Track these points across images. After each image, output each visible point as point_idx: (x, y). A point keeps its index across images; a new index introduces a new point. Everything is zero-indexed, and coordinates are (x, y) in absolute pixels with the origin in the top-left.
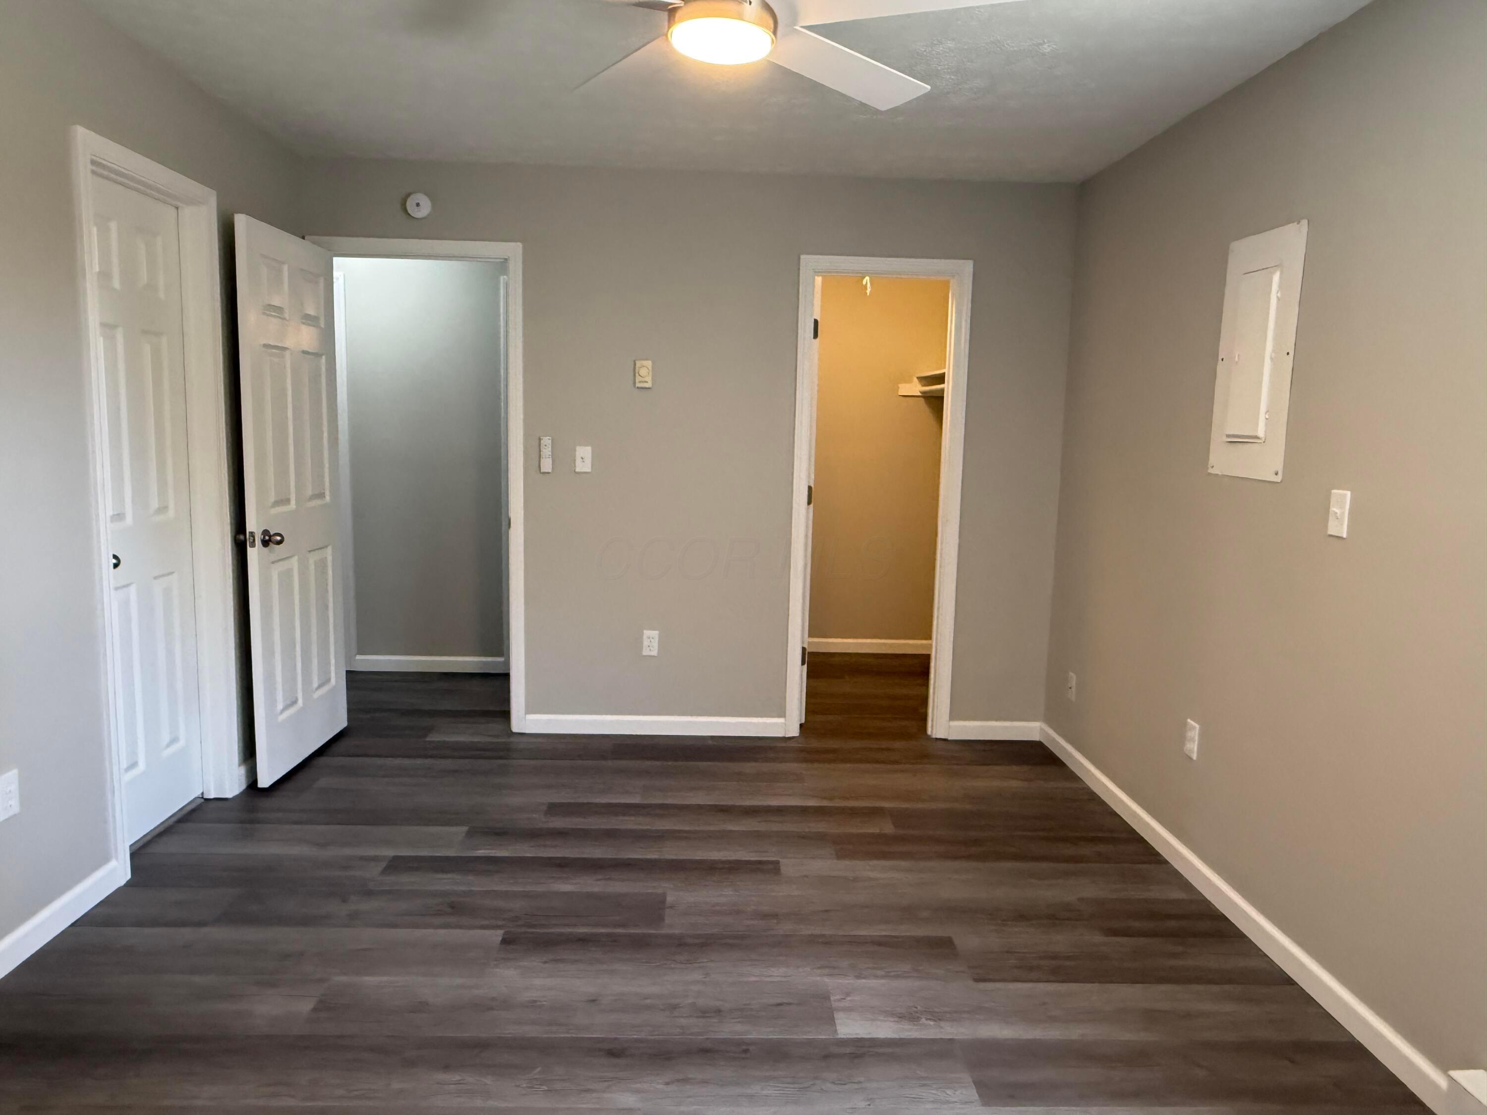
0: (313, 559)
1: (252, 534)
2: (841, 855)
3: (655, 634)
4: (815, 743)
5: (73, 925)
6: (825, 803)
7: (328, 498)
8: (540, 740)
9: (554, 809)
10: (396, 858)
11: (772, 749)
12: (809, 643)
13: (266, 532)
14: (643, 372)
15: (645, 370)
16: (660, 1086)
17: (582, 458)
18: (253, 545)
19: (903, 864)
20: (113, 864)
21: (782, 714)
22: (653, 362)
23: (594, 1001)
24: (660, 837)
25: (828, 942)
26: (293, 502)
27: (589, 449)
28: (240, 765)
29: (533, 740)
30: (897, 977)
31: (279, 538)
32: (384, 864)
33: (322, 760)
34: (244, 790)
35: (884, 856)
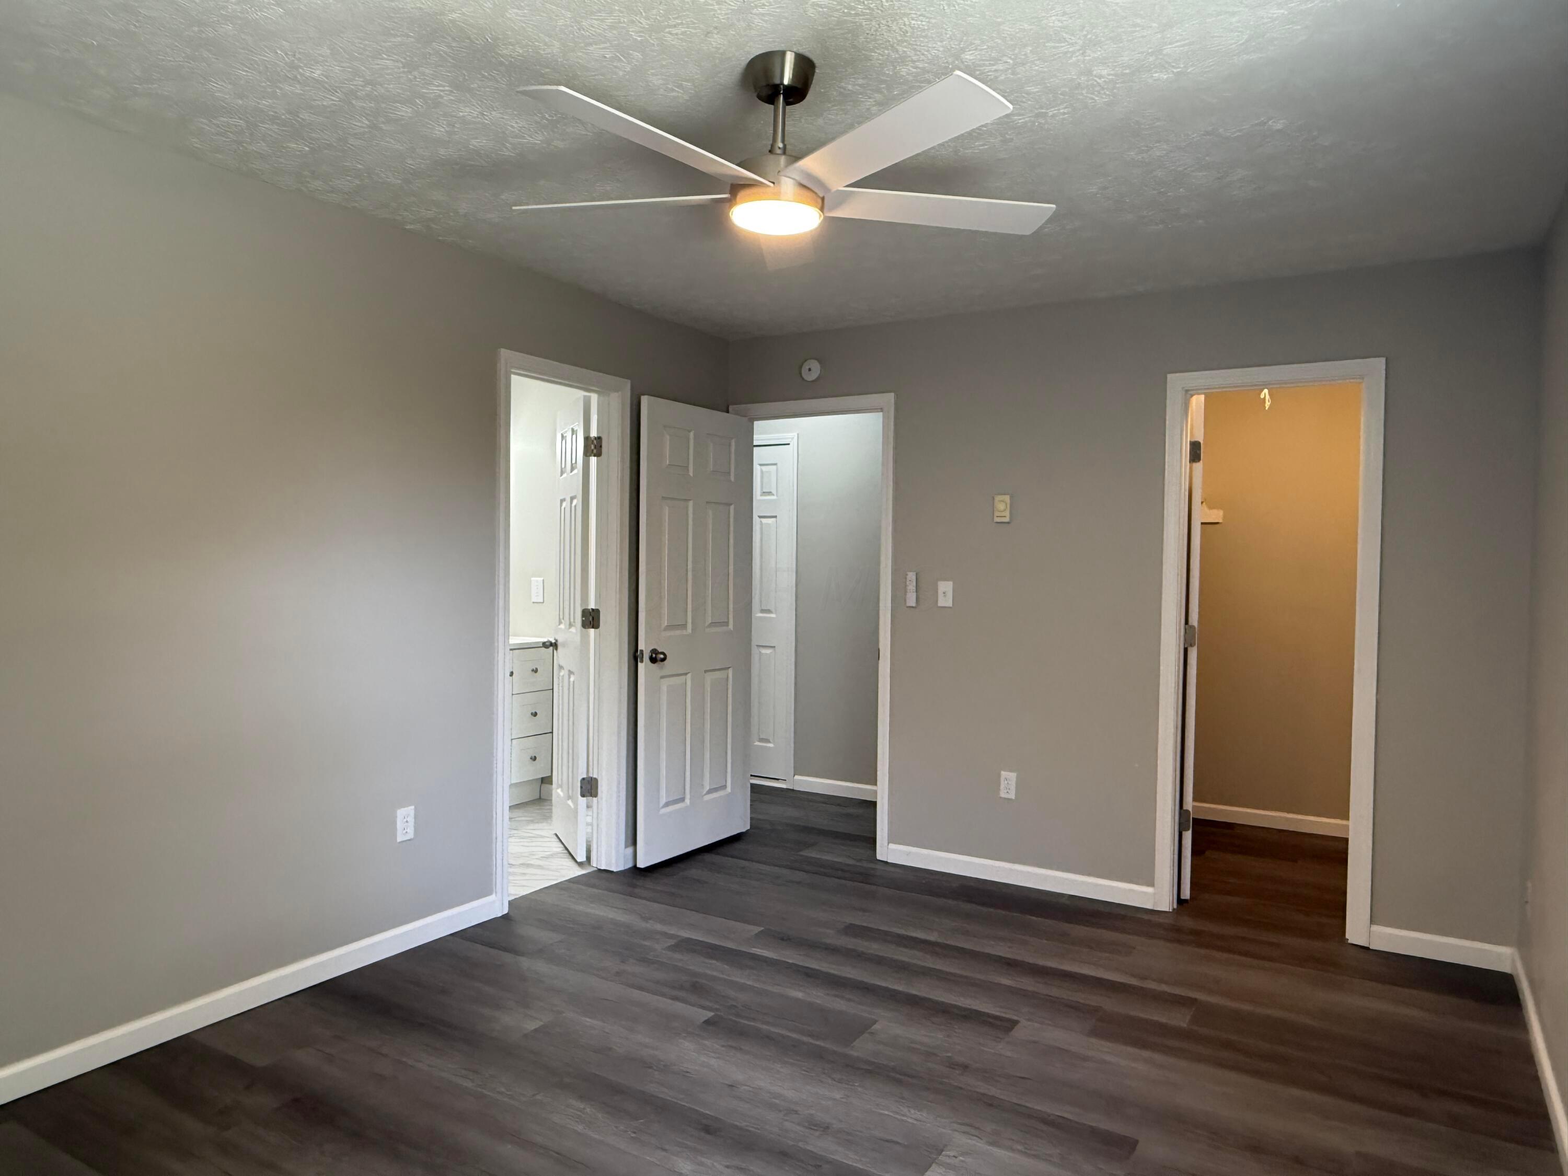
0: (709, 677)
1: (642, 651)
2: (1095, 1033)
3: (1013, 776)
4: (1188, 922)
5: (452, 935)
6: (1134, 982)
7: (731, 626)
8: (898, 870)
9: (852, 930)
10: (688, 940)
11: (1123, 917)
12: (1194, 807)
13: (654, 651)
14: (1001, 506)
15: (1002, 505)
16: (719, 1167)
17: (944, 593)
18: (642, 661)
19: (1158, 1057)
20: (492, 898)
21: (1151, 883)
22: (1012, 497)
23: (732, 1086)
24: (926, 973)
25: (990, 1103)
26: (689, 626)
27: (950, 584)
28: (626, 847)
29: (892, 869)
30: (1036, 1156)
31: (662, 656)
32: (672, 942)
33: (708, 857)
34: (630, 868)
35: (1144, 1045)
